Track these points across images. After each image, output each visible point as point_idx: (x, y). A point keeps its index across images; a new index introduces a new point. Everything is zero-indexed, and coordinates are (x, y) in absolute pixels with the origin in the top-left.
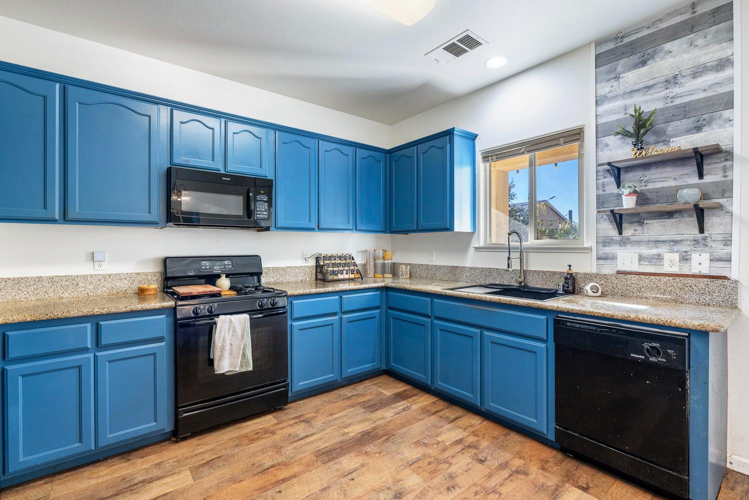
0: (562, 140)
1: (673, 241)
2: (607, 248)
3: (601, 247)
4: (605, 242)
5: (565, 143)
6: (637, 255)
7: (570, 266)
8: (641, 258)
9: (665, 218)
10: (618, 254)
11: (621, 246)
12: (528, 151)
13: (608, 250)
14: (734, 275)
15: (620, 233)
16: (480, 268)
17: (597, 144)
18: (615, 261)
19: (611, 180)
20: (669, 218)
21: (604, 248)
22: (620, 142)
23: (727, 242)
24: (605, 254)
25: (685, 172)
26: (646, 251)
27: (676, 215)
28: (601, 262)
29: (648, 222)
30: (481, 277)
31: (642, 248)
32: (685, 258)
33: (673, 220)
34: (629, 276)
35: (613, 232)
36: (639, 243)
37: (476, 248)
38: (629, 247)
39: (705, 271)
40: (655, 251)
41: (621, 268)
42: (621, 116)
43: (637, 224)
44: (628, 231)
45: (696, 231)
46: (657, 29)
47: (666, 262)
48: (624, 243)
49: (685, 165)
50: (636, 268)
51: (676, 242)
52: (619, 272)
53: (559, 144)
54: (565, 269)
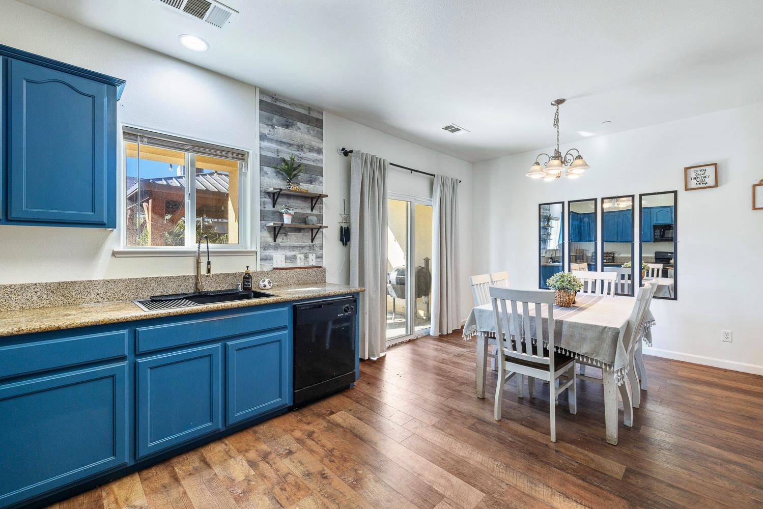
0: (230, 155)
1: (301, 247)
2: (267, 251)
3: (263, 251)
4: (265, 247)
5: (232, 158)
6: (284, 256)
7: (248, 267)
8: (286, 258)
9: (297, 232)
10: (274, 256)
11: (275, 250)
12: (194, 151)
13: (269, 253)
14: (324, 265)
15: (275, 241)
16: (125, 280)
17: (260, 170)
18: (271, 261)
19: (269, 200)
20: (299, 232)
21: (264, 252)
22: (274, 174)
23: (321, 248)
24: (265, 256)
25: (305, 206)
26: (290, 253)
27: (302, 231)
28: (263, 262)
29: (290, 234)
30: (129, 290)
31: (286, 251)
32: (306, 257)
33: (301, 234)
34: (281, 271)
35: (270, 240)
36: (284, 248)
37: (114, 254)
38: (279, 251)
39: (314, 264)
40: (293, 253)
41: (275, 266)
42: (274, 156)
43: (283, 235)
44: (279, 240)
45: (310, 241)
46: (293, 109)
47: (298, 260)
48: (277, 247)
49: (306, 201)
50: (284, 265)
51: (302, 247)
52: (274, 269)
53: (227, 157)
54: (244, 270)
